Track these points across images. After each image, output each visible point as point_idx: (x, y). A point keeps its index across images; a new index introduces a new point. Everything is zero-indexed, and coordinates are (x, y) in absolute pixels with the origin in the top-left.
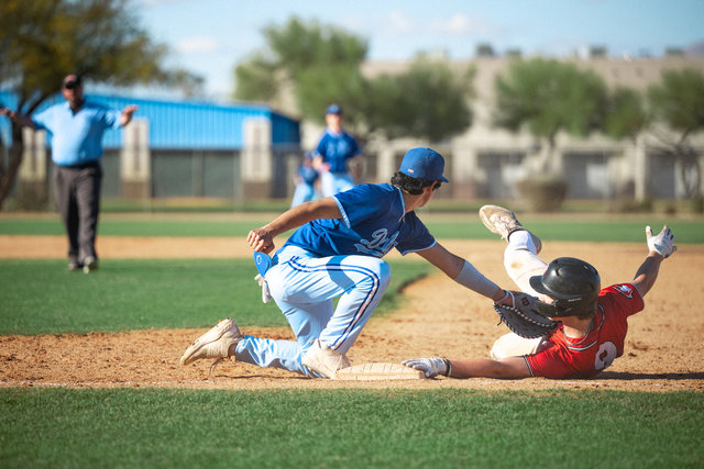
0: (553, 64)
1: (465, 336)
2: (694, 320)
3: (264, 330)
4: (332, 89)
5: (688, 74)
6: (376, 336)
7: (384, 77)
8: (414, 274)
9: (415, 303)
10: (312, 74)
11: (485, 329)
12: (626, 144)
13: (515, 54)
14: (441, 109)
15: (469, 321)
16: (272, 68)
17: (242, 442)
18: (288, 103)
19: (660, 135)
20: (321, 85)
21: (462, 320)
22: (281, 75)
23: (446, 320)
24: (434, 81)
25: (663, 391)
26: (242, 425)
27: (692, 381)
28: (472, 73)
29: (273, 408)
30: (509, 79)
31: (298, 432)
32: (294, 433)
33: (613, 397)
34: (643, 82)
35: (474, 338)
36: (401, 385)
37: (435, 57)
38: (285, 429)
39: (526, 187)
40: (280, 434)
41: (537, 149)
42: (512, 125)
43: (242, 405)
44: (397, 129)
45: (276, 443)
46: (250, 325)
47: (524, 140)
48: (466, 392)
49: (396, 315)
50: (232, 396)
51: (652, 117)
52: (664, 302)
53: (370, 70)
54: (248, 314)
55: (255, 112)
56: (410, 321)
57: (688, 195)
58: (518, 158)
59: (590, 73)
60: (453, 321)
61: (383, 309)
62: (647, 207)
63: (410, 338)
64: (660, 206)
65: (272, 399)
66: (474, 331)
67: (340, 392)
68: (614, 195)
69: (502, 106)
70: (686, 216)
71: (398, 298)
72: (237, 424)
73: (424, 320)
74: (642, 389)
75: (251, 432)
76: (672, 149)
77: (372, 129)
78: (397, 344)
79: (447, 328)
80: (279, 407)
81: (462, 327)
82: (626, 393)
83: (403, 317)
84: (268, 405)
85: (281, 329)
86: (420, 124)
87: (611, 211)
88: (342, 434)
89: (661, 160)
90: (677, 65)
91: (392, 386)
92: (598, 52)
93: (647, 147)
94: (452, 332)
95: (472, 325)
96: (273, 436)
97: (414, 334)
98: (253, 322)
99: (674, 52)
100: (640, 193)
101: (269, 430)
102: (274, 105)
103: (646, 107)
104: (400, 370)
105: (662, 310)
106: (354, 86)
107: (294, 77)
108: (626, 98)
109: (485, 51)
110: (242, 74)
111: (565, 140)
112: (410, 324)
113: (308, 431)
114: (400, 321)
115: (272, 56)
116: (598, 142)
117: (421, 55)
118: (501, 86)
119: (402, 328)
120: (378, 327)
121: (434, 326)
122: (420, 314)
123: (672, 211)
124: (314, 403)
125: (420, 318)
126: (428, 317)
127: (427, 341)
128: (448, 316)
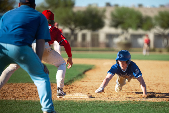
0: (128, 8)
2: (167, 82)
4: (64, 15)
5: (166, 12)
6: (76, 86)
7: (79, 11)
8: (87, 68)
9: (88, 77)
12: (148, 32)
13: (117, 6)
14: (96, 21)
16: (47, 8)
19: (158, 30)
23: (97, 82)
24: (94, 13)
25: (158, 101)
27: (166, 99)
28: (104, 11)
30: (115, 13)
33: (144, 103)
34: (153, 15)
36: (84, 100)
37: (94, 6)
39: (120, 44)
41: (123, 33)
42: (116, 26)
44: (83, 27)
47: (119, 31)
48: (102, 101)
49: (83, 80)
52: (158, 77)
53: (75, 10)
56: (87, 82)
57: (165, 47)
58: (117, 36)
59: (138, 11)
60: (99, 82)
61: (79, 78)
62: (154, 50)
63: (86, 86)
64: (157, 50)
67: (66, 101)
69: (113, 21)
71: (83, 75)
73: (90, 81)
74: (152, 101)
76: (160, 33)
77: (76, 27)
78: (82, 88)
79: (97, 84)
82: (148, 102)
83: (84, 80)
86: (90, 25)
89: (158, 36)
90: (163, 10)
91: (81, 100)
92: (140, 6)
93: (154, 33)
97: (88, 85)
99: (162, 6)
100: (152, 46)
103: (154, 21)
104: (83, 95)
105: (158, 79)
106: (70, 14)
108: (148, 19)
109: (108, 5)
111: (131, 31)
112: (86, 82)
114: (83, 82)
116: (140, 31)
117: (90, 5)
118: (113, 15)
119: (84, 83)
120: (77, 83)
121: (93, 83)
122: (89, 80)
123: (161, 51)
124: (59, 104)
125: (89, 81)
126: (92, 81)
127: (92, 87)
128: (97, 80)
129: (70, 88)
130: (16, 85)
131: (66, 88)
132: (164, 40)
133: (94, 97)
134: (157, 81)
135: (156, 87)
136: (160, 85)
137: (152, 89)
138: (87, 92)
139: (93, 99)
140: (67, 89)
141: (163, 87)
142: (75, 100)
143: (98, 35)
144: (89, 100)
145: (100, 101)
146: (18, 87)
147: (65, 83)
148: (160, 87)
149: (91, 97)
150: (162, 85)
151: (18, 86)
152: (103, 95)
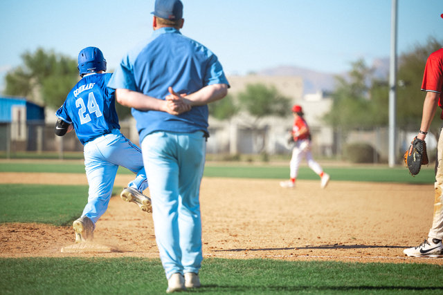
1: (137, 228)
2: (263, 220)
3: (23, 225)
10: (50, 81)
12: (225, 123)
15: (139, 220)
16: (28, 77)
17: (10, 288)
18: (37, 97)
19: (244, 118)
20: (56, 87)
21: (135, 220)
22: (33, 81)
23: (126, 220)
25: (246, 258)
26: (10, 278)
29: (28, 268)
31: (42, 282)
32: (39, 282)
33: (219, 262)
35: (142, 229)
36: (101, 256)
38: (35, 280)
40: (32, 283)
43: (9, 266)
45: (29, 288)
46: (15, 221)
48: (137, 259)
50: (4, 262)
51: (239, 109)
52: (246, 210)
54: (14, 215)
55: (18, 102)
56: (106, 220)
57: (259, 152)
60: (130, 220)
62: (237, 158)
63: (106, 229)
64: (244, 157)
65: (27, 263)
66: (142, 225)
67: (66, 259)
68: (219, 151)
70: (258, 163)
72: (7, 277)
74: (234, 258)
75: (15, 282)
76: (250, 126)
79: (127, 223)
80: (31, 268)
81: (135, 223)
82: (226, 259)
84: (25, 266)
85: (32, 224)
87: (218, 160)
88: (68, 283)
89: (246, 132)
90: (254, 81)
91: (96, 256)
93: (238, 125)
94: (130, 226)
95: (141, 222)
96: (28, 284)
97: (109, 227)
98: (16, 220)
99: (252, 73)
100: (233, 150)
101: (26, 281)
102: (29, 98)
103: (236, 103)
105: (246, 214)
107: (40, 82)
110: (10, 80)
112: (106, 222)
113: (48, 281)
115: (27, 70)
121: (119, 223)
122: (112, 216)
123: (250, 161)
124: (51, 265)
125: (112, 218)
126: (117, 218)
127: (116, 231)
128: (128, 217)
131: (67, 233)
132: (256, 140)
133: (121, 252)
134: (244, 218)
135: (242, 230)
136: (249, 227)
137: (234, 234)
138: (108, 241)
139: (119, 255)
140: (68, 235)
141: (256, 230)
142: (83, 255)
144: (112, 255)
145: (133, 259)
147: (65, 222)
148: (249, 230)
150: (254, 226)
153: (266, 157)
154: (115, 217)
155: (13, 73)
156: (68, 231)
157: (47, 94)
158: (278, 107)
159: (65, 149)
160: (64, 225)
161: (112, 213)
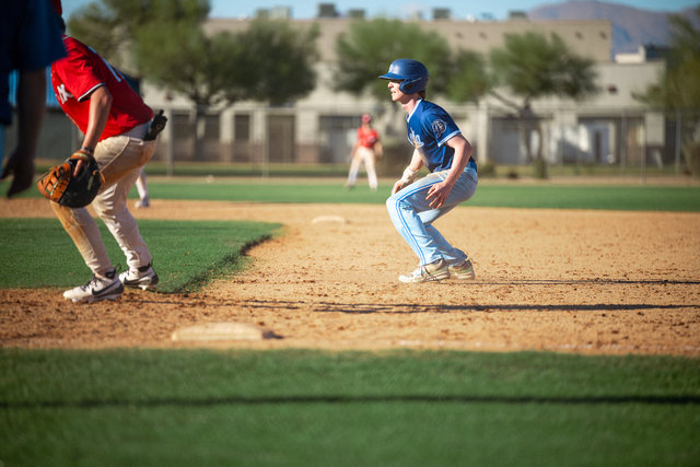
0: (397, 24)
1: (309, 297)
4: (172, 48)
5: (530, 36)
7: (225, 34)
8: (256, 236)
9: (257, 264)
11: (329, 290)
12: (468, 109)
13: (358, 14)
14: (284, 69)
15: (312, 282)
16: (111, 24)
19: (503, 99)
21: (306, 282)
22: (117, 31)
23: (289, 282)
24: (276, 41)
28: (315, 34)
30: (351, 41)
34: (484, 45)
35: (318, 299)
36: (244, 346)
37: (275, 16)
41: (380, 112)
42: (355, 88)
44: (242, 91)
47: (367, 103)
49: (239, 277)
51: (495, 82)
53: (209, 30)
56: (253, 282)
57: (530, 159)
59: (434, 35)
60: (297, 283)
61: (225, 270)
62: (488, 172)
64: (502, 170)
66: (317, 291)
67: (183, 351)
69: (345, 69)
71: (240, 259)
73: (267, 281)
76: (514, 111)
77: (213, 91)
79: (291, 289)
81: (305, 288)
83: (246, 278)
86: (262, 85)
89: (503, 124)
90: (520, 29)
91: (236, 346)
92: (441, 14)
93: (490, 108)
94: (295, 293)
95: (316, 286)
97: (258, 296)
99: (517, 15)
100: (482, 157)
103: (489, 70)
104: (243, 330)
106: (194, 44)
107: (131, 34)
108: (469, 60)
109: (328, 11)
112: (253, 285)
114: (243, 282)
115: (108, 12)
117: (262, 13)
118: (342, 47)
119: (245, 289)
120: (221, 288)
121: (276, 287)
122: (263, 275)
123: (513, 176)
124: (156, 362)
125: (263, 280)
126: (273, 279)
128: (292, 278)
129: (194, 305)
130: (4, 294)
131: (183, 306)
133: (280, 337)
138: (255, 320)
139: (276, 344)
140: (185, 309)
142: (212, 345)
143: (292, 118)
144: (265, 345)
145: (303, 352)
146: (10, 303)
147: (178, 286)
149: (269, 335)
151: (9, 299)
152: (312, 329)
153: (542, 169)
154: (270, 278)
155: (81, 18)
156: (185, 301)
157: (144, 55)
158: (567, 77)
159: (176, 158)
160: (177, 291)
161: (263, 271)
